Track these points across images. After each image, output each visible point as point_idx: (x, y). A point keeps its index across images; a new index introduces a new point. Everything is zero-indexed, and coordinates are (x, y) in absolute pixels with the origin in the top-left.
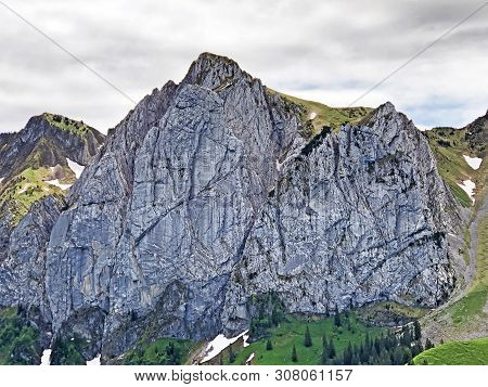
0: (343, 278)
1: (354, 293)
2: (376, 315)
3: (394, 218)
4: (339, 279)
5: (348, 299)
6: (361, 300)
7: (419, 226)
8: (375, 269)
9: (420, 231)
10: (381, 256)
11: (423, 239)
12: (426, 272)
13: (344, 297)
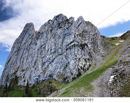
0: (37, 68)
1: (39, 75)
2: (44, 87)
3: (61, 39)
4: (36, 69)
5: (36, 79)
6: (41, 79)
7: (71, 40)
8: (50, 63)
9: (71, 42)
10: (54, 57)
11: (73, 46)
12: (72, 62)
13: (35, 78)
